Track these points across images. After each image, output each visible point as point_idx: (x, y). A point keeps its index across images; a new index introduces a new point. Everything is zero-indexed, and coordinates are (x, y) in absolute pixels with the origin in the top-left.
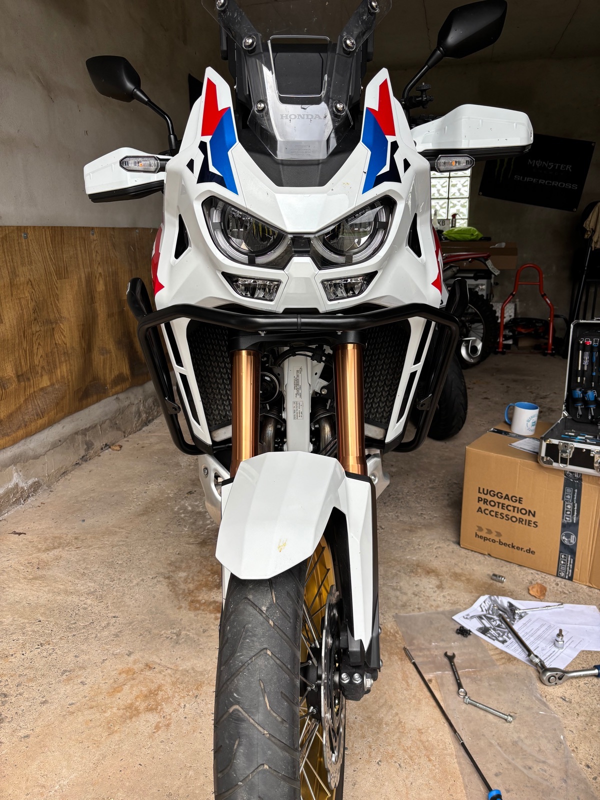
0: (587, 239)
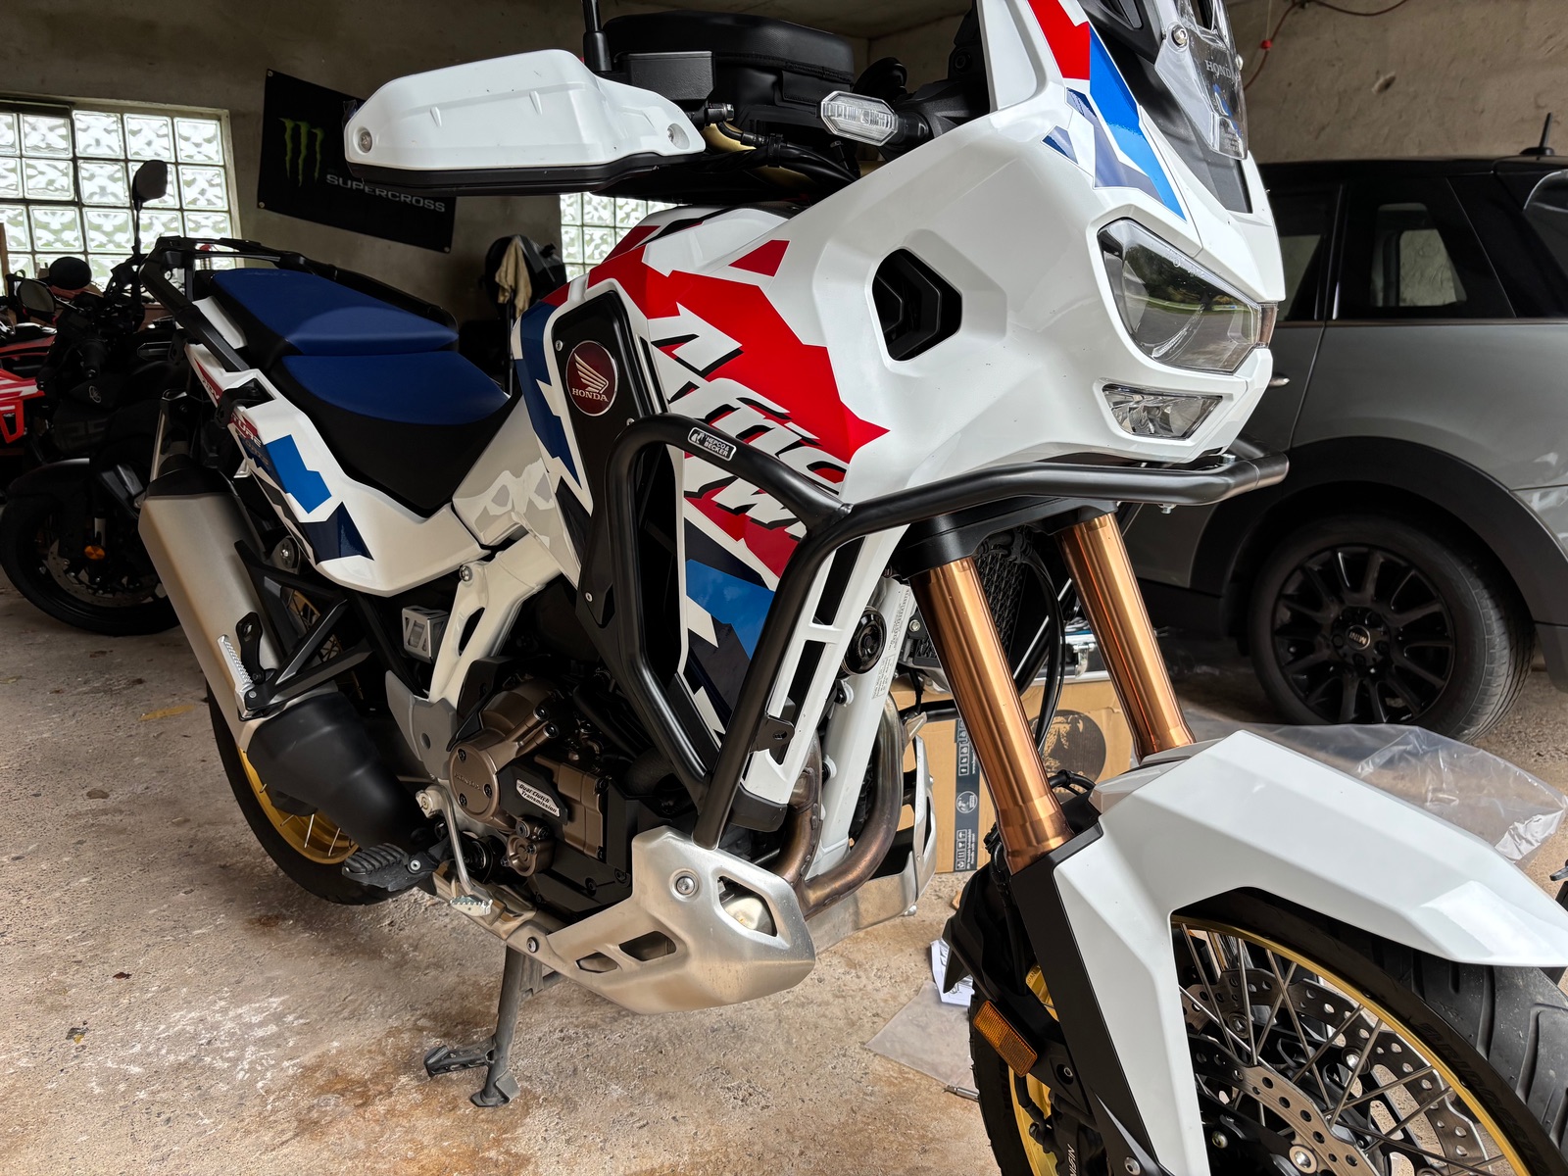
0: (503, 305)
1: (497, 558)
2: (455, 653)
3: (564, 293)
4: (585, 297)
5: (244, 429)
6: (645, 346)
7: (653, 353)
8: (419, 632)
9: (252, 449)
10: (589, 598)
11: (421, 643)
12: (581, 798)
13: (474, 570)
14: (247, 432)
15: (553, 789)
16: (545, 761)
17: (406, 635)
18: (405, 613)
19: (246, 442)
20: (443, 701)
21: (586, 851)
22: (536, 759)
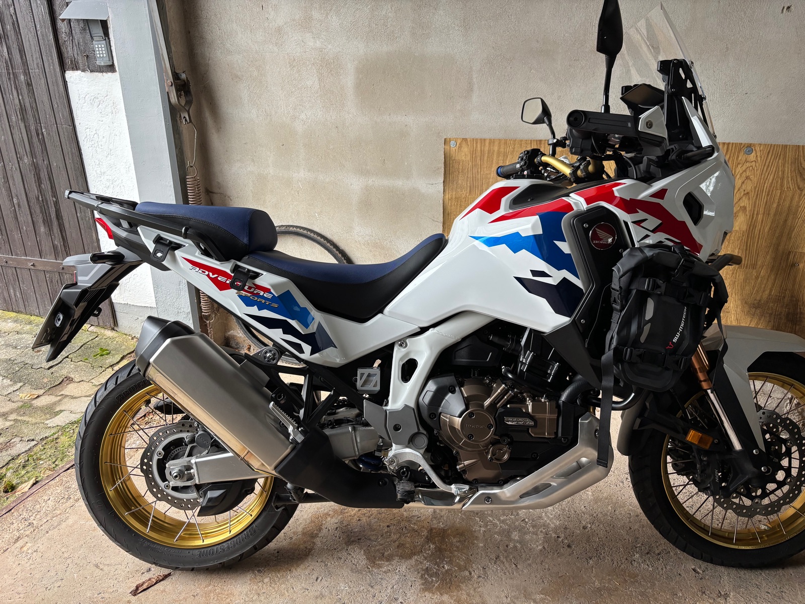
1: (431, 331)
2: (401, 383)
3: (569, 207)
4: (586, 208)
5: (252, 290)
6: (626, 223)
7: (631, 225)
8: (371, 378)
9: (258, 300)
10: (583, 322)
11: (373, 384)
12: (546, 413)
13: (407, 341)
14: (255, 292)
15: (527, 415)
16: (514, 405)
17: (359, 384)
18: (360, 371)
19: (251, 298)
20: (406, 406)
21: (547, 437)
22: (508, 406)
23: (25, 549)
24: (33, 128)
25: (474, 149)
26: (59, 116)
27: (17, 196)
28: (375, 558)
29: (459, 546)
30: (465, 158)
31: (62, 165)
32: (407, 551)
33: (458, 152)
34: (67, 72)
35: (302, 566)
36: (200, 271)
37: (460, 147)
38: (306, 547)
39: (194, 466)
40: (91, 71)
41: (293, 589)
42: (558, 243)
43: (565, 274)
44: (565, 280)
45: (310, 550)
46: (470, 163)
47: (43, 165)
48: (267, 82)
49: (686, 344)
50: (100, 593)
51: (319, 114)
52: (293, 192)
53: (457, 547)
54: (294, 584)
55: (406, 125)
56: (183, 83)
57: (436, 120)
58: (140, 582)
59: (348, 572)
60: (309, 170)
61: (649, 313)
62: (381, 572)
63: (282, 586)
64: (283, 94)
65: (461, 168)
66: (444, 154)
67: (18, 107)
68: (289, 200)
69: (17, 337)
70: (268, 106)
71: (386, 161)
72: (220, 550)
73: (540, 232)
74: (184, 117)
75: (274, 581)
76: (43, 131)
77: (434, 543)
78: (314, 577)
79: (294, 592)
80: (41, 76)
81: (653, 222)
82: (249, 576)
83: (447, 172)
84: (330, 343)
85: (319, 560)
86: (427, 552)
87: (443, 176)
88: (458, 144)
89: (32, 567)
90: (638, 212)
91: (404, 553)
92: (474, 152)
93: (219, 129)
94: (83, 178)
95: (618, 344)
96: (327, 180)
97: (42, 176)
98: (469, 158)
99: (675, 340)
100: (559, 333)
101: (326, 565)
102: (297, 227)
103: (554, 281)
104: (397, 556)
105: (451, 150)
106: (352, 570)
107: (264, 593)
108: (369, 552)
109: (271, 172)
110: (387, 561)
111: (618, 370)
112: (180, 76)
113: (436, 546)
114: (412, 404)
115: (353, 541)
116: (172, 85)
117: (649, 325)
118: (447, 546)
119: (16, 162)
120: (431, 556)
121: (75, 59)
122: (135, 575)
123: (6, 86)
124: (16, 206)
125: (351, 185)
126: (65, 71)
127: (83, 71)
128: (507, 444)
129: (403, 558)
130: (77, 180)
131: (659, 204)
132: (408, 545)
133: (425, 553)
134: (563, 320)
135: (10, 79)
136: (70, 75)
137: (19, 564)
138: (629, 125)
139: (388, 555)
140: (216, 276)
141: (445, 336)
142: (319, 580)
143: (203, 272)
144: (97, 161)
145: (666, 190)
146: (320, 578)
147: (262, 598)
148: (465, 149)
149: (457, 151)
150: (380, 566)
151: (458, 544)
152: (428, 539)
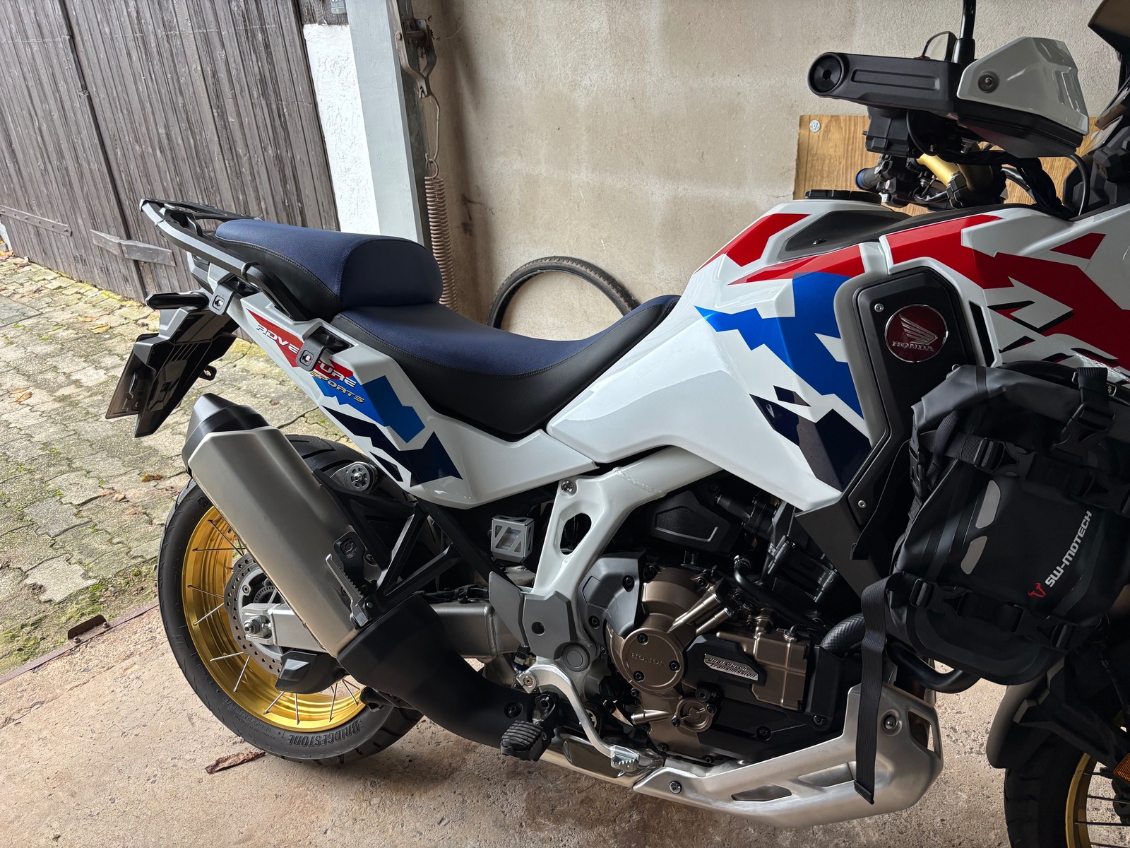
1: (616, 473)
2: (557, 552)
3: (855, 266)
4: (891, 270)
5: (329, 371)
6: (976, 310)
7: (987, 314)
8: (513, 536)
9: (338, 388)
10: (862, 504)
11: (515, 545)
12: (784, 663)
13: (578, 482)
14: (334, 374)
15: (749, 659)
16: (727, 635)
17: (494, 541)
18: (496, 521)
19: (329, 383)
20: (557, 594)
21: (782, 705)
22: (718, 634)
23: (129, 671)
24: (274, 107)
25: (852, 135)
26: (299, 89)
27: (264, 199)
28: (539, 812)
29: (680, 828)
30: (835, 151)
31: (305, 159)
32: (592, 813)
33: (823, 140)
34: (305, 26)
35: (431, 794)
36: (268, 334)
37: (827, 131)
38: (451, 764)
39: (271, 619)
40: (329, 24)
41: (402, 826)
42: (823, 338)
43: (833, 403)
44: (833, 415)
45: (453, 771)
46: (844, 162)
47: (287, 157)
48: (538, 26)
49: (1078, 593)
50: (175, 758)
51: (609, 78)
52: (571, 205)
53: (675, 831)
54: (407, 819)
55: (739, 93)
56: (422, 34)
57: (788, 83)
58: (224, 755)
59: (489, 823)
60: (593, 171)
61: (987, 514)
62: (536, 839)
63: (391, 816)
64: (560, 46)
65: (827, 169)
66: (799, 145)
67: (258, 77)
68: (566, 218)
69: (262, 381)
70: (540, 66)
71: (705, 156)
72: (315, 742)
73: (791, 313)
74: (421, 87)
75: (384, 806)
76: (285, 111)
77: (641, 812)
78: (439, 816)
79: (402, 831)
80: (279, 34)
81: (1047, 308)
82: (358, 786)
83: (802, 177)
84: (450, 470)
85: (458, 791)
86: (623, 825)
87: (793, 183)
88: (823, 126)
89: (124, 698)
90: (1011, 285)
91: (585, 815)
92: (851, 141)
93: (477, 104)
94: (326, 176)
95: (906, 568)
96: (618, 186)
97: (287, 173)
98: (841, 151)
99: (1051, 581)
100: (821, 515)
101: (463, 802)
102: (574, 260)
103: (813, 414)
104: (574, 817)
105: (811, 137)
106: (495, 822)
107: (363, 820)
108: (535, 799)
109: (543, 171)
110: (554, 822)
111: (899, 621)
112: (419, 24)
113: (642, 818)
114: (568, 593)
115: (520, 774)
116: (401, 38)
117: (983, 540)
118: (660, 822)
119: (261, 152)
120: (626, 833)
121: (311, 6)
122: (226, 743)
123: (245, 48)
124: (265, 213)
125: (652, 194)
126: (303, 25)
127: (320, 23)
128: (708, 702)
129: (581, 824)
130: (321, 179)
131: (1075, 269)
132: (598, 804)
133: (619, 825)
134: (828, 494)
135: (248, 39)
136: (310, 30)
137: (113, 691)
138: (938, 84)
139: (561, 812)
140: (286, 343)
141: (636, 484)
142: (443, 823)
143: (271, 335)
144: (341, 153)
145: (1101, 237)
146: (445, 821)
147: (357, 827)
148: (835, 135)
149: (821, 138)
150: (539, 828)
151: (679, 825)
152: (634, 803)
